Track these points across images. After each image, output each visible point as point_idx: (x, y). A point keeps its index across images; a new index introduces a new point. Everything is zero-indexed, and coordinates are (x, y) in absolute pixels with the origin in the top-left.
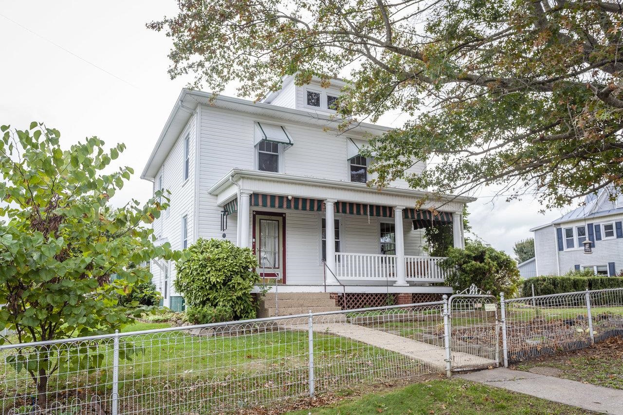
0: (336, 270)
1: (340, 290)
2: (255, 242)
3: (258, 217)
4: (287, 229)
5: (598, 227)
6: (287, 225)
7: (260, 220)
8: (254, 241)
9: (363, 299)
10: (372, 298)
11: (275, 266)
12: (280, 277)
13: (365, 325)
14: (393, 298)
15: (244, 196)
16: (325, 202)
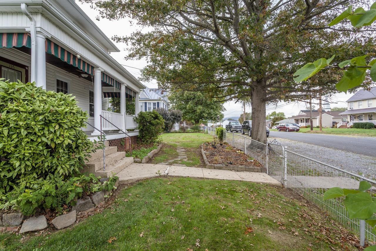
7: (1, 66)
10: (116, 142)
13: (147, 162)
14: (123, 140)
15: (41, 37)
16: (95, 69)
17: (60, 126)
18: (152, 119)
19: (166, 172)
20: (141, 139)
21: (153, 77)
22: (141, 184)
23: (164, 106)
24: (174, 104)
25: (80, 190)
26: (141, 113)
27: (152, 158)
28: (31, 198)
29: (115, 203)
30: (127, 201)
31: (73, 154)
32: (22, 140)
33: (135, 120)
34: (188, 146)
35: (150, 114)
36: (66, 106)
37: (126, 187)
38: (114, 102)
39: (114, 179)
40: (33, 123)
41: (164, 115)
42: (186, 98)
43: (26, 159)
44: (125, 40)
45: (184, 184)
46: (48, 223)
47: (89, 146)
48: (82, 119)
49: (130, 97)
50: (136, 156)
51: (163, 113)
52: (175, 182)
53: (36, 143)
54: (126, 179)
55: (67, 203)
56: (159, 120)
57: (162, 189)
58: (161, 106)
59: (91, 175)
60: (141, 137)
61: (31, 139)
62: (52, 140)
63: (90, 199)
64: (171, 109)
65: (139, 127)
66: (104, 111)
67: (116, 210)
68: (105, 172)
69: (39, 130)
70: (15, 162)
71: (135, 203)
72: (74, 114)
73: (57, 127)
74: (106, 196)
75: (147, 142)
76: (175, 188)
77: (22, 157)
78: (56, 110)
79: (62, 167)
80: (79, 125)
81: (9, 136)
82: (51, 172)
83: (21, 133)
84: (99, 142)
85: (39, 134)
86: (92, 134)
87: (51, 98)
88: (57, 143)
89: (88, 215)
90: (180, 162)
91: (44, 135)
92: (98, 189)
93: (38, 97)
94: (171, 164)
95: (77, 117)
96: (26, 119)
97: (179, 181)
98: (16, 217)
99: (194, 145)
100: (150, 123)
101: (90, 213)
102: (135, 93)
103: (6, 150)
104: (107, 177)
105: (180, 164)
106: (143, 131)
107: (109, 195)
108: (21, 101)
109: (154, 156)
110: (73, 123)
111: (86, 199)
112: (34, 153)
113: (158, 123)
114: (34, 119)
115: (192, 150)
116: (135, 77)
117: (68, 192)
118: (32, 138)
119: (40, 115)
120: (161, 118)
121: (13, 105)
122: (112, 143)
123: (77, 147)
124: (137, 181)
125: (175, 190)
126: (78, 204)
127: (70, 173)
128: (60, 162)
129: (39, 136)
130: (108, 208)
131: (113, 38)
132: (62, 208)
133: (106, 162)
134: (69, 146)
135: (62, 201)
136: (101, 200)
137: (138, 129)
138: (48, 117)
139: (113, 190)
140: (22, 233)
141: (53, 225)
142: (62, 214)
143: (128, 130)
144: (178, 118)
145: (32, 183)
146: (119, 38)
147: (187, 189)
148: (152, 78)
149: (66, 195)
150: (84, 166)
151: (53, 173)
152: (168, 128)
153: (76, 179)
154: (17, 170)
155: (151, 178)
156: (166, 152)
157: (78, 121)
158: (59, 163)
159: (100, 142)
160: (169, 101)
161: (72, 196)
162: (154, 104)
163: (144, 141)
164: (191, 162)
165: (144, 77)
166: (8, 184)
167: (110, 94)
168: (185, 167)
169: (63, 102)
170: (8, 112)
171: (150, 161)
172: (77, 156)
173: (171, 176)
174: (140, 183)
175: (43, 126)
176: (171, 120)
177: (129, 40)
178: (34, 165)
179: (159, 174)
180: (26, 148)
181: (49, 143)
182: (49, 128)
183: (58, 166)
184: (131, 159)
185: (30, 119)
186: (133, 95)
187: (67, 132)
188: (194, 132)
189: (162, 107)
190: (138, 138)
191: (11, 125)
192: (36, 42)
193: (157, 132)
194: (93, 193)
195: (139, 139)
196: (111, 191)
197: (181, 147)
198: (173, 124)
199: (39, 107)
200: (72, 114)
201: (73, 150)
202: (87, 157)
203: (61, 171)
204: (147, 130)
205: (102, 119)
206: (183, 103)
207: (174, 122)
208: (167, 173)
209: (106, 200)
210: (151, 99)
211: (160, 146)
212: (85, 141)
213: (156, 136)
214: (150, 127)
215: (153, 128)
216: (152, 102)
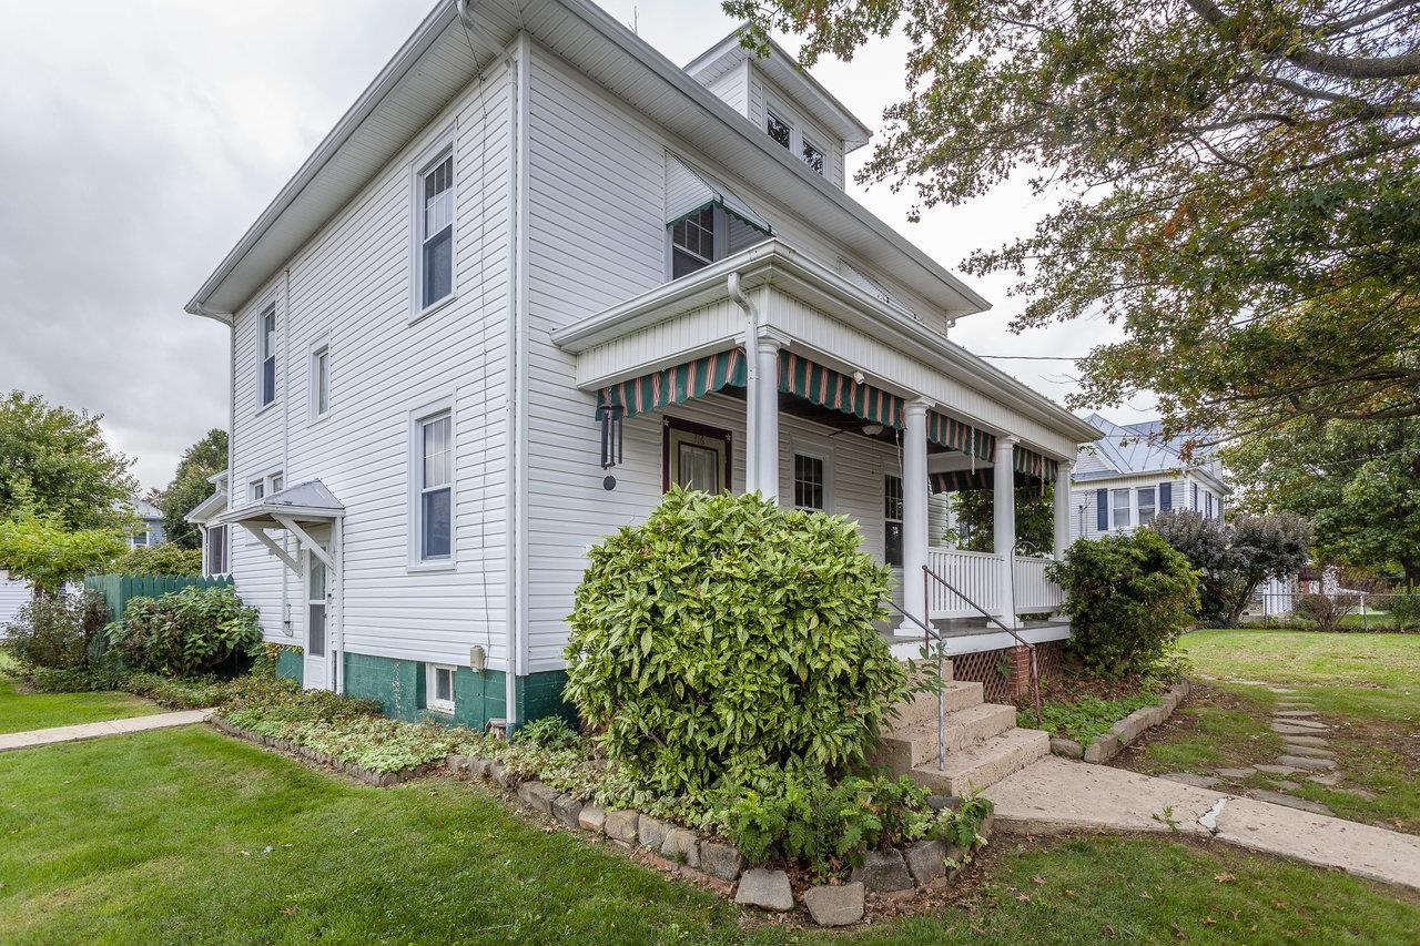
3: (674, 436)
7: (680, 443)
10: (979, 663)
13: (1111, 762)
14: (1005, 658)
15: (767, 352)
16: (906, 405)
17: (823, 619)
18: (1136, 569)
19: (1209, 822)
20: (1080, 657)
21: (1141, 385)
22: (1081, 848)
23: (1202, 498)
24: (1260, 486)
25: (873, 823)
27: (1135, 742)
28: (759, 815)
29: (984, 894)
30: (1027, 903)
31: (852, 704)
32: (738, 656)
33: (1056, 576)
34: (1344, 707)
35: (1123, 549)
36: (835, 554)
37: (1021, 848)
38: (969, 507)
39: (977, 807)
40: (762, 610)
41: (1199, 546)
42: (1338, 446)
43: (746, 707)
44: (1014, 256)
45: (1314, 903)
46: (794, 898)
47: (896, 682)
48: (877, 594)
49: (1034, 485)
50: (1062, 729)
51: (1194, 532)
52: (1256, 878)
53: (768, 667)
54: (1021, 814)
55: (840, 852)
56: (1171, 575)
57: (1186, 895)
58: (1183, 501)
59: (903, 778)
60: (1081, 649)
61: (757, 654)
62: (802, 658)
63: (901, 858)
64: (1243, 507)
65: (1074, 606)
66: (933, 549)
67: (987, 923)
68: (942, 774)
69: (774, 630)
70: (724, 712)
71: (1059, 919)
72: (855, 578)
73: (815, 621)
74: (950, 862)
75: (1109, 668)
76: (1254, 904)
77: (738, 700)
78: (812, 572)
79: (823, 739)
80: (869, 612)
81: (715, 643)
82: (795, 751)
83: (736, 636)
84: (923, 666)
85: (775, 642)
86: (897, 632)
87: (797, 534)
88: (813, 668)
89: (897, 909)
90: (1290, 786)
91: (784, 644)
92: (926, 832)
93: (769, 534)
94: (1233, 788)
95: (863, 588)
96: (748, 599)
97: (1283, 878)
98: (725, 857)
99: (1393, 703)
100: (1124, 587)
101: (901, 905)
102: (1055, 463)
103: (709, 679)
104: (949, 794)
105: (1287, 793)
106: (1088, 619)
107: (961, 862)
108: (736, 550)
109: (1143, 737)
110: (853, 608)
111: (889, 854)
112: (762, 692)
113: (1163, 589)
114: (764, 600)
115: (1377, 732)
116: (1052, 402)
117: (841, 821)
118: (759, 651)
119: (776, 586)
120: (1180, 566)
121: (720, 562)
122: (964, 666)
123: (862, 682)
124: (1064, 833)
125: (1256, 917)
126: (868, 864)
127: (840, 758)
128: (820, 725)
129: (774, 647)
130: (960, 906)
131: (966, 263)
132: (827, 866)
133: (947, 740)
134: (843, 679)
135: (826, 842)
136: (935, 869)
137: (1069, 612)
138: (794, 593)
139: (973, 845)
140: (741, 905)
141: (806, 906)
142: (828, 883)
143: (1023, 617)
144: (1286, 555)
145: (755, 772)
146: (990, 254)
147: (1327, 930)
148: (1132, 387)
149: (836, 827)
150: (877, 744)
151: (802, 754)
152: (1221, 606)
153: (861, 784)
154: (726, 734)
155: (1131, 833)
156: (1210, 725)
157: (867, 600)
158: (817, 728)
159: (926, 668)
160: (1230, 474)
161: (852, 835)
162: (1146, 495)
163: (1093, 666)
164: (1366, 795)
165: (1095, 388)
166: (707, 765)
167: (955, 480)
168: (1324, 819)
169: (826, 544)
170: (712, 581)
171: (1122, 756)
172: (863, 711)
173: (1233, 846)
174: (1079, 842)
175: (783, 620)
176: (1237, 563)
177: (1030, 252)
178: (761, 724)
179: (1171, 823)
180: (748, 677)
181: (795, 668)
182: (795, 624)
183: (812, 735)
184: (1038, 739)
185: (753, 599)
186: (1043, 475)
187: (837, 636)
188: (1397, 630)
189: (1188, 505)
190: (1067, 650)
191: (719, 616)
192: (758, 369)
193: (1163, 631)
194: (908, 840)
195: (1071, 656)
196: (968, 848)
197: (1299, 708)
198: (1251, 584)
199: (773, 563)
200: (849, 579)
201: (849, 689)
202: (888, 716)
203: (822, 753)
204: (1107, 617)
205: (930, 577)
206: (1321, 472)
207: (1256, 577)
208: (1212, 825)
209: (952, 874)
210: (1127, 472)
211: (1177, 692)
212: (885, 665)
213: (1157, 647)
214: (1126, 607)
215: (1140, 610)
216: (1132, 485)
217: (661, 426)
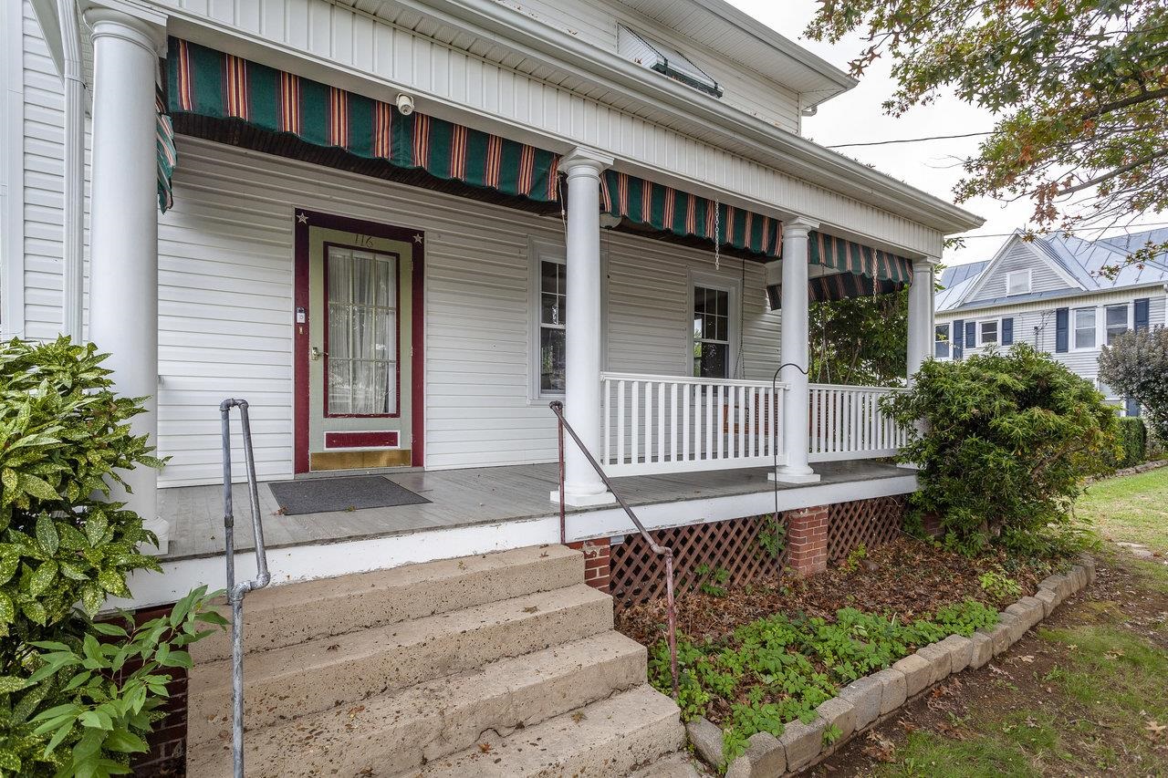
0: (603, 446)
1: (616, 524)
2: (306, 325)
3: (317, 235)
4: (428, 284)
5: (971, 326)
6: (428, 272)
7: (326, 245)
8: (301, 318)
9: (692, 541)
10: (719, 535)
11: (386, 409)
12: (404, 443)
14: (776, 526)
16: (564, 163)
18: (1002, 402)
20: (931, 517)
26: (928, 368)
35: (988, 374)
56: (1060, 412)
186: (875, 273)
195: (918, 516)
210: (1093, 289)
214: (985, 456)
215: (1007, 462)
216: (1100, 302)
217: (292, 224)
